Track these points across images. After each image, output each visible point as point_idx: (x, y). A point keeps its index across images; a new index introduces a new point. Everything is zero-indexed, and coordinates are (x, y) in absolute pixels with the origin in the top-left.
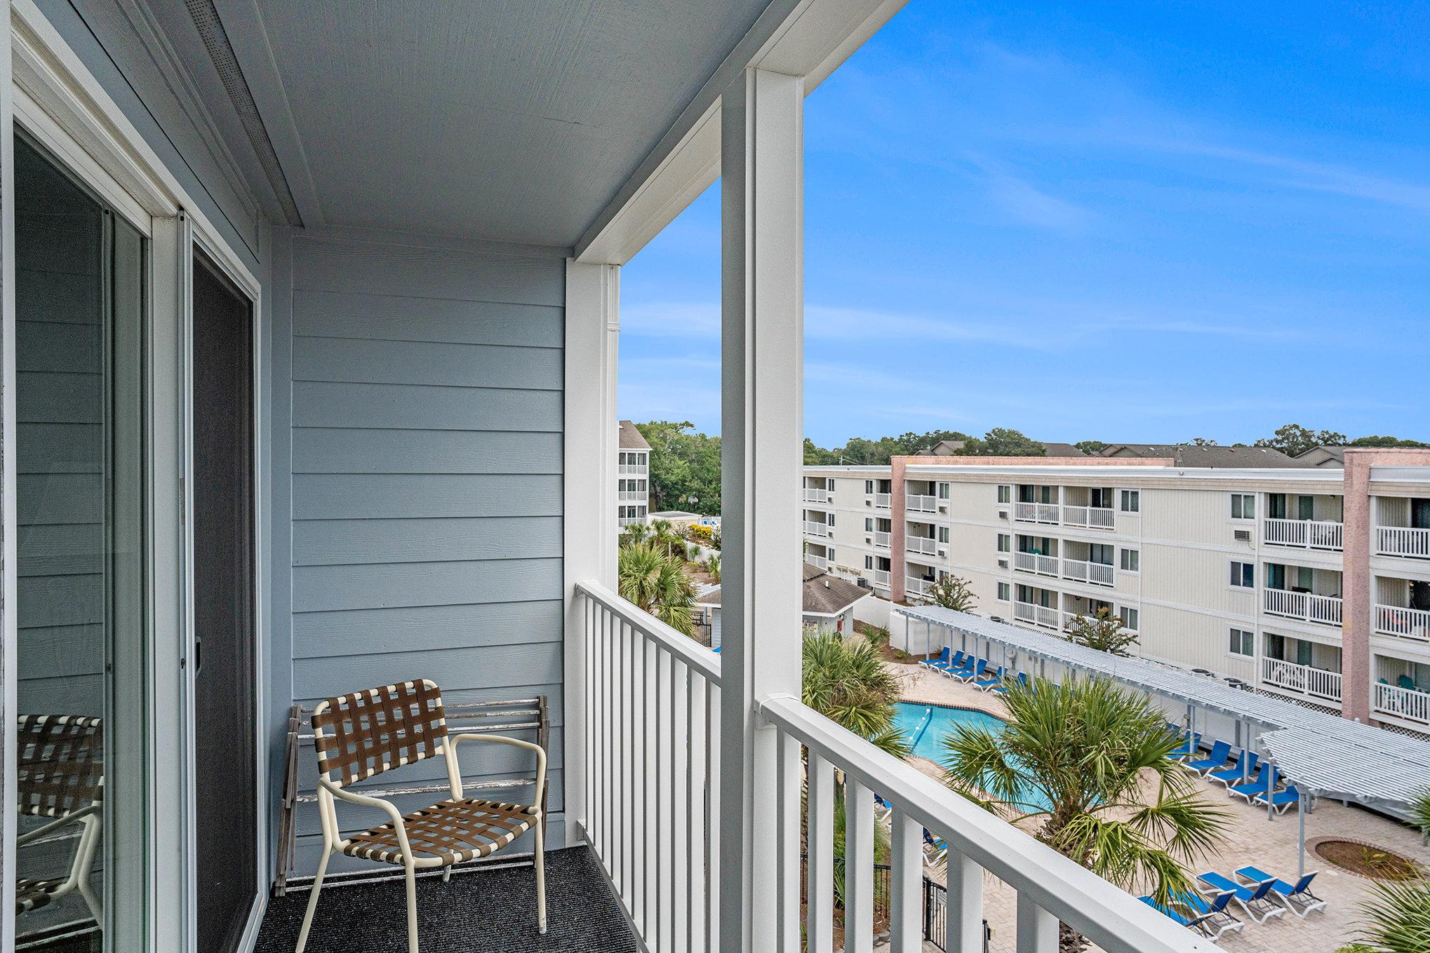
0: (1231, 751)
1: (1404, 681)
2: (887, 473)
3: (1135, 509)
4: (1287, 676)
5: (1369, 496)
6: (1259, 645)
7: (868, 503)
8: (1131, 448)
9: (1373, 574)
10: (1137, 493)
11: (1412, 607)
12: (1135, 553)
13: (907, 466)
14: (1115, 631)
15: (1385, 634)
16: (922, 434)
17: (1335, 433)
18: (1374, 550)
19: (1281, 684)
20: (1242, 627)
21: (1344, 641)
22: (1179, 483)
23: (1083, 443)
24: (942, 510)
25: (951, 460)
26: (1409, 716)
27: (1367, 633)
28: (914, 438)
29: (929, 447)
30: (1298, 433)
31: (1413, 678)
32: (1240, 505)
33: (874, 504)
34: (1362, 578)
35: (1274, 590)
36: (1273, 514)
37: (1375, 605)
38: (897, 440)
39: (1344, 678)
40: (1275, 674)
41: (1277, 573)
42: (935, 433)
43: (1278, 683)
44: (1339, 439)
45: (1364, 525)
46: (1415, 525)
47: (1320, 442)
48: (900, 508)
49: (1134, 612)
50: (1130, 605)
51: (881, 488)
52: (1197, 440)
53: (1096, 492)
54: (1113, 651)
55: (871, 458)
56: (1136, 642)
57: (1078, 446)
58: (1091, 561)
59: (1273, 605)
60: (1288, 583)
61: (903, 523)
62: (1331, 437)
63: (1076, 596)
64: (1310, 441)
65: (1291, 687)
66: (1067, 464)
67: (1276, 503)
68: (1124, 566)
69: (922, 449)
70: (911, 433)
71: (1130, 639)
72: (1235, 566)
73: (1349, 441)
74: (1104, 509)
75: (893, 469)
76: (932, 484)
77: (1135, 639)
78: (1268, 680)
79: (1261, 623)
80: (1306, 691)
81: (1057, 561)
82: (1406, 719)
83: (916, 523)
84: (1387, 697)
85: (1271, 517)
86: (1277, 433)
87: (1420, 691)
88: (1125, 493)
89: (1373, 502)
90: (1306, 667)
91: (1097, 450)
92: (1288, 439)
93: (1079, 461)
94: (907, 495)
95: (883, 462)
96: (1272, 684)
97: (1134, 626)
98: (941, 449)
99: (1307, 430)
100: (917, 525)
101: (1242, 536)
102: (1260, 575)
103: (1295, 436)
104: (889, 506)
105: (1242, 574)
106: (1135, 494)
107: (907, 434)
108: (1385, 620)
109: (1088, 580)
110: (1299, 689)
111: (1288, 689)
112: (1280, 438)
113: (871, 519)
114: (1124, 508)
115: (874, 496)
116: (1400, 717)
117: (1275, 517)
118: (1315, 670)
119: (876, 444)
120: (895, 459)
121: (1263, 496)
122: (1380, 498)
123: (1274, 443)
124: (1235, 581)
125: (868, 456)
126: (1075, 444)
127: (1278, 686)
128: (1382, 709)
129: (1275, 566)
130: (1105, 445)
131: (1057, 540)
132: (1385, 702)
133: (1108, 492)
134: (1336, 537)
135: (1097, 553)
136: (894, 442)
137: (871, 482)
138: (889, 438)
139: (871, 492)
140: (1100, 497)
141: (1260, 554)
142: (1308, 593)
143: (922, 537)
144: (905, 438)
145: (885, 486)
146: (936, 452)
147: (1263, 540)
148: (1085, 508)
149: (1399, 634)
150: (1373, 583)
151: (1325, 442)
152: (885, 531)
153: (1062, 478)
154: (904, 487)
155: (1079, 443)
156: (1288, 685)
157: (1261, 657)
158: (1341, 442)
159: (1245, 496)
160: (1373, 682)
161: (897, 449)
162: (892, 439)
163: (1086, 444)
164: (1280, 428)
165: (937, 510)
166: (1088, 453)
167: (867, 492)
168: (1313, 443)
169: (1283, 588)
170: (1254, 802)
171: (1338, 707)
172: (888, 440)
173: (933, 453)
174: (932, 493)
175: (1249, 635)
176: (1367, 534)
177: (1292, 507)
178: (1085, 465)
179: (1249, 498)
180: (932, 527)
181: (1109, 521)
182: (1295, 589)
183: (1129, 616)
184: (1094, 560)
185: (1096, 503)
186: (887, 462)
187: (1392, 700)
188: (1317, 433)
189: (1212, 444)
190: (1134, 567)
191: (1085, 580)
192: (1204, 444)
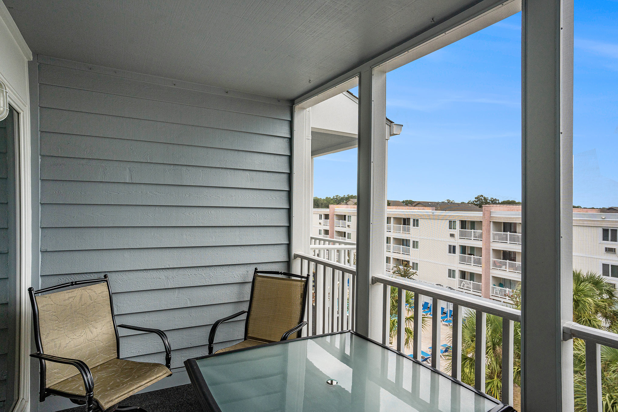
0: (444, 310)
1: (501, 285)
2: (328, 212)
3: (417, 226)
4: (466, 285)
5: (490, 221)
6: (457, 274)
7: (320, 223)
8: (421, 203)
9: (491, 248)
10: (418, 220)
11: (503, 259)
12: (417, 242)
13: (335, 209)
14: (409, 271)
15: (495, 269)
16: (342, 196)
17: (495, 199)
18: (492, 240)
19: (464, 288)
20: (452, 268)
21: (482, 272)
22: (432, 216)
23: (405, 201)
24: (348, 226)
25: (352, 207)
26: (501, 297)
27: (490, 269)
28: (339, 198)
29: (345, 201)
30: (483, 198)
31: (503, 284)
32: (452, 224)
33: (322, 224)
34: (488, 249)
35: (462, 255)
36: (462, 228)
37: (492, 259)
38: (332, 198)
39: (483, 284)
40: (462, 284)
41: (464, 249)
42: (348, 195)
43: (463, 288)
44: (497, 201)
45: (489, 231)
46: (504, 231)
47: (490, 202)
48: (332, 226)
49: (417, 264)
50: (415, 262)
51: (325, 217)
52: (448, 200)
53: (404, 219)
54: (408, 278)
55: (321, 205)
56: (416, 274)
57: (403, 202)
58: (403, 245)
59: (463, 260)
60: (467, 252)
61: (334, 231)
62: (494, 200)
63: (397, 259)
64: (487, 202)
65: (467, 289)
66: (396, 209)
67: (463, 224)
68: (414, 247)
69: (342, 202)
70: (338, 196)
71: (414, 273)
72: (450, 246)
73: (500, 202)
74: (407, 226)
75: (330, 210)
76: (345, 216)
77: (416, 273)
78: (460, 287)
79: (458, 267)
80: (472, 290)
81: (390, 246)
82: (500, 297)
83: (339, 231)
84: (495, 291)
85: (461, 229)
86: (476, 198)
87: (505, 288)
88: (414, 220)
89: (492, 223)
90: (472, 282)
91: (410, 204)
92: (479, 201)
93: (401, 208)
94: (335, 220)
95: (326, 207)
96: (461, 288)
97: (417, 269)
98: (349, 202)
99: (486, 197)
100: (339, 232)
101: (452, 235)
102: (458, 250)
103: (482, 199)
104: (328, 225)
105: (452, 249)
106: (417, 220)
107: (336, 196)
108: (495, 264)
109: (401, 252)
110: (469, 289)
111: (466, 290)
112: (476, 200)
113: (321, 230)
114: (414, 226)
115: (323, 221)
116: (499, 297)
117: (463, 229)
118: (475, 283)
119: (324, 200)
120: (331, 206)
121: (459, 221)
122: (494, 222)
123: (475, 202)
124: (450, 252)
125: (320, 204)
126: (402, 201)
127: (463, 289)
128: (494, 295)
129: (463, 246)
130: (414, 202)
131: (390, 237)
132: (494, 292)
133: (409, 219)
134: (481, 236)
135: (405, 242)
136: (331, 199)
137: (321, 215)
138: (329, 197)
139: (321, 219)
140: (406, 221)
141: (458, 242)
142: (472, 256)
143: (341, 237)
144: (335, 197)
145: (327, 217)
146: (348, 203)
147: (459, 237)
148: (400, 225)
149: (499, 269)
150: (491, 251)
151: (492, 202)
152: (327, 235)
153: (392, 214)
154: (334, 217)
155: (404, 201)
156: (466, 288)
157: (458, 279)
158: (497, 202)
159: (453, 221)
160: (491, 286)
161: (332, 202)
162: (330, 198)
163: (407, 201)
164: (477, 196)
165: (347, 226)
166: (407, 205)
167: (320, 219)
168: (488, 202)
169: (465, 254)
170: (450, 326)
171: (480, 294)
172: (328, 198)
173: (346, 204)
174: (345, 220)
175: (454, 271)
176: (490, 234)
177: (468, 225)
178: (403, 209)
179: (455, 222)
180: (345, 233)
181: (408, 230)
182: (469, 254)
183: (415, 266)
184: (404, 245)
185: (404, 224)
186: (328, 207)
187: (496, 291)
188: (489, 199)
189: (453, 202)
190: (417, 247)
191: (400, 253)
192: (450, 202)
